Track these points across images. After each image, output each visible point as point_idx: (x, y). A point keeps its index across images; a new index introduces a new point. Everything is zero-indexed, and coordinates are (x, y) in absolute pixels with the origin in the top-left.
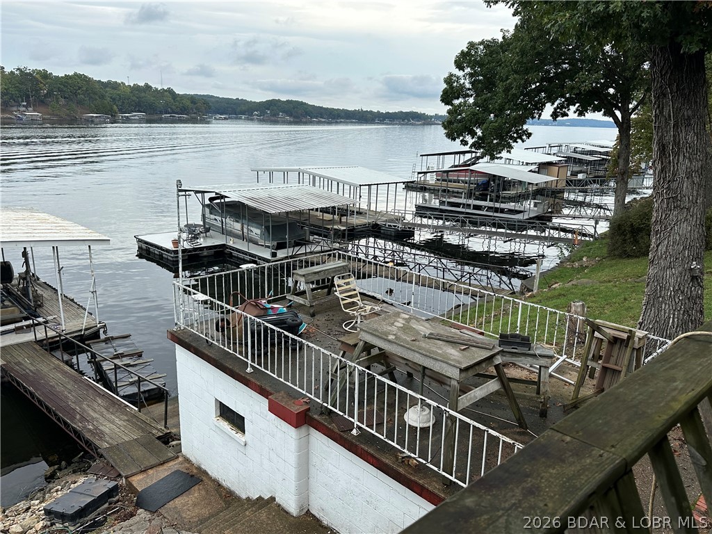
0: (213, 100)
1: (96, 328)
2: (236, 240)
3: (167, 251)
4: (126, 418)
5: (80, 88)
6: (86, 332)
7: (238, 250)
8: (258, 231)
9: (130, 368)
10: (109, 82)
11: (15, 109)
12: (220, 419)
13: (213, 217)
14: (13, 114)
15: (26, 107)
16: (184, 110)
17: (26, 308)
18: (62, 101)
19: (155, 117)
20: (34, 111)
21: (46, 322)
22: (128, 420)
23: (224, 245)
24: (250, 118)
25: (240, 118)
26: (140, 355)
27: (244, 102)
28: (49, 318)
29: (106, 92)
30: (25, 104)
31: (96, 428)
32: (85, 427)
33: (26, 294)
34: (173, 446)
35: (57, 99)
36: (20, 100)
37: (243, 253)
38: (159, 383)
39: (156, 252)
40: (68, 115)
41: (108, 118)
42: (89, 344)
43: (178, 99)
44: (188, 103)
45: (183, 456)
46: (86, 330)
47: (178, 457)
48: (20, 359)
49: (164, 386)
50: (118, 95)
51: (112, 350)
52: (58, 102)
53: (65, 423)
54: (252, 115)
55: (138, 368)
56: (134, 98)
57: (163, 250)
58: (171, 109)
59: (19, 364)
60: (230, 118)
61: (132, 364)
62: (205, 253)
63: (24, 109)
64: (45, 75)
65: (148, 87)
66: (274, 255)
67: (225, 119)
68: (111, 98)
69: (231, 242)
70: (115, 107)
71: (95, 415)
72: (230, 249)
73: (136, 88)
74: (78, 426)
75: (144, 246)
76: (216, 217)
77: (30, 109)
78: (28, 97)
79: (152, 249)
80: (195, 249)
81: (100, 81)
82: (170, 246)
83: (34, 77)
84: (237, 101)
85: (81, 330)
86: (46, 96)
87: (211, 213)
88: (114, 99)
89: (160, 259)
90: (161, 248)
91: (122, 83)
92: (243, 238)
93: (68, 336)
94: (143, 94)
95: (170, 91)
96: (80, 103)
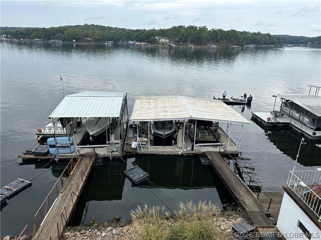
0: (288, 37)
1: (238, 152)
2: (295, 121)
3: (264, 121)
4: (253, 200)
5: (232, 35)
6: (235, 153)
7: (295, 127)
8: (308, 120)
9: (250, 174)
10: (244, 32)
11: (208, 44)
12: (299, 227)
13: (285, 108)
14: (207, 46)
15: (212, 43)
16: (273, 43)
17: (216, 137)
18: (225, 41)
19: (260, 46)
20: (215, 45)
21: (221, 145)
22: (254, 201)
23: (289, 123)
24: (305, 45)
25: (300, 46)
26: (254, 169)
27: (304, 38)
28: (223, 144)
29: (242, 36)
30: (212, 42)
31: (244, 200)
32: (240, 198)
33: (216, 132)
34: (271, 220)
35: (223, 40)
36: (211, 40)
37: (298, 129)
38: (259, 185)
39: (259, 120)
40: (225, 46)
41: (240, 47)
42: (236, 159)
43: (272, 38)
44: (276, 40)
45: (276, 228)
46: (235, 152)
47: (274, 227)
48: (215, 159)
49: (261, 187)
50: (246, 37)
51: (243, 164)
52: (223, 41)
53: (232, 192)
54: (307, 44)
55: (252, 175)
56: (252, 38)
57: (263, 121)
58: (267, 42)
59: (215, 160)
60: (295, 46)
61: (251, 172)
62: (280, 125)
63: (211, 44)
64: (221, 31)
65: (259, 33)
66: (314, 134)
67: (292, 46)
68: (243, 38)
69: (293, 122)
70: (244, 43)
71: (242, 194)
72: (292, 125)
73: (254, 34)
74: (238, 196)
75: (255, 117)
76: (287, 109)
77: (213, 44)
78: (213, 39)
79: (258, 119)
80: (276, 123)
81: (240, 31)
82: (266, 120)
83: (217, 32)
84: (300, 37)
85: (233, 152)
86: (220, 39)
87: (285, 107)
88: (244, 39)
89: (260, 124)
90: (262, 120)
91: (249, 32)
92: (299, 121)
93: (228, 153)
94: (256, 37)
95: (269, 35)
96: (231, 41)
